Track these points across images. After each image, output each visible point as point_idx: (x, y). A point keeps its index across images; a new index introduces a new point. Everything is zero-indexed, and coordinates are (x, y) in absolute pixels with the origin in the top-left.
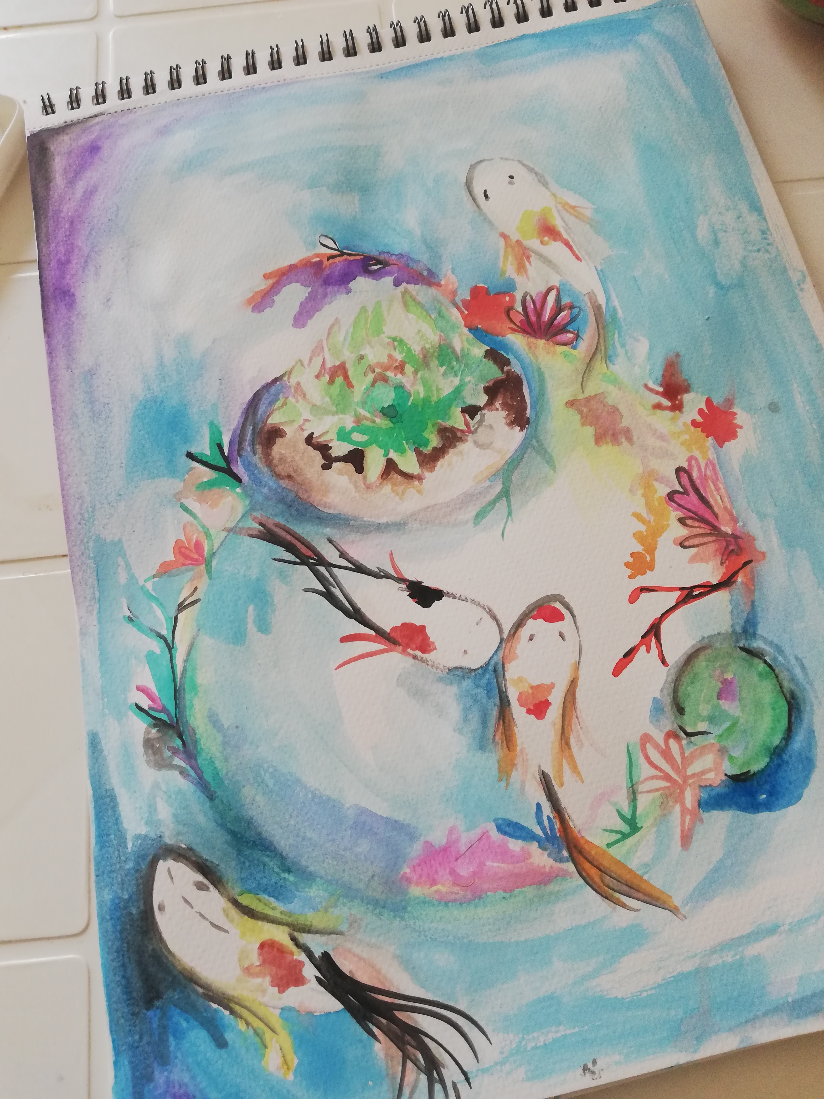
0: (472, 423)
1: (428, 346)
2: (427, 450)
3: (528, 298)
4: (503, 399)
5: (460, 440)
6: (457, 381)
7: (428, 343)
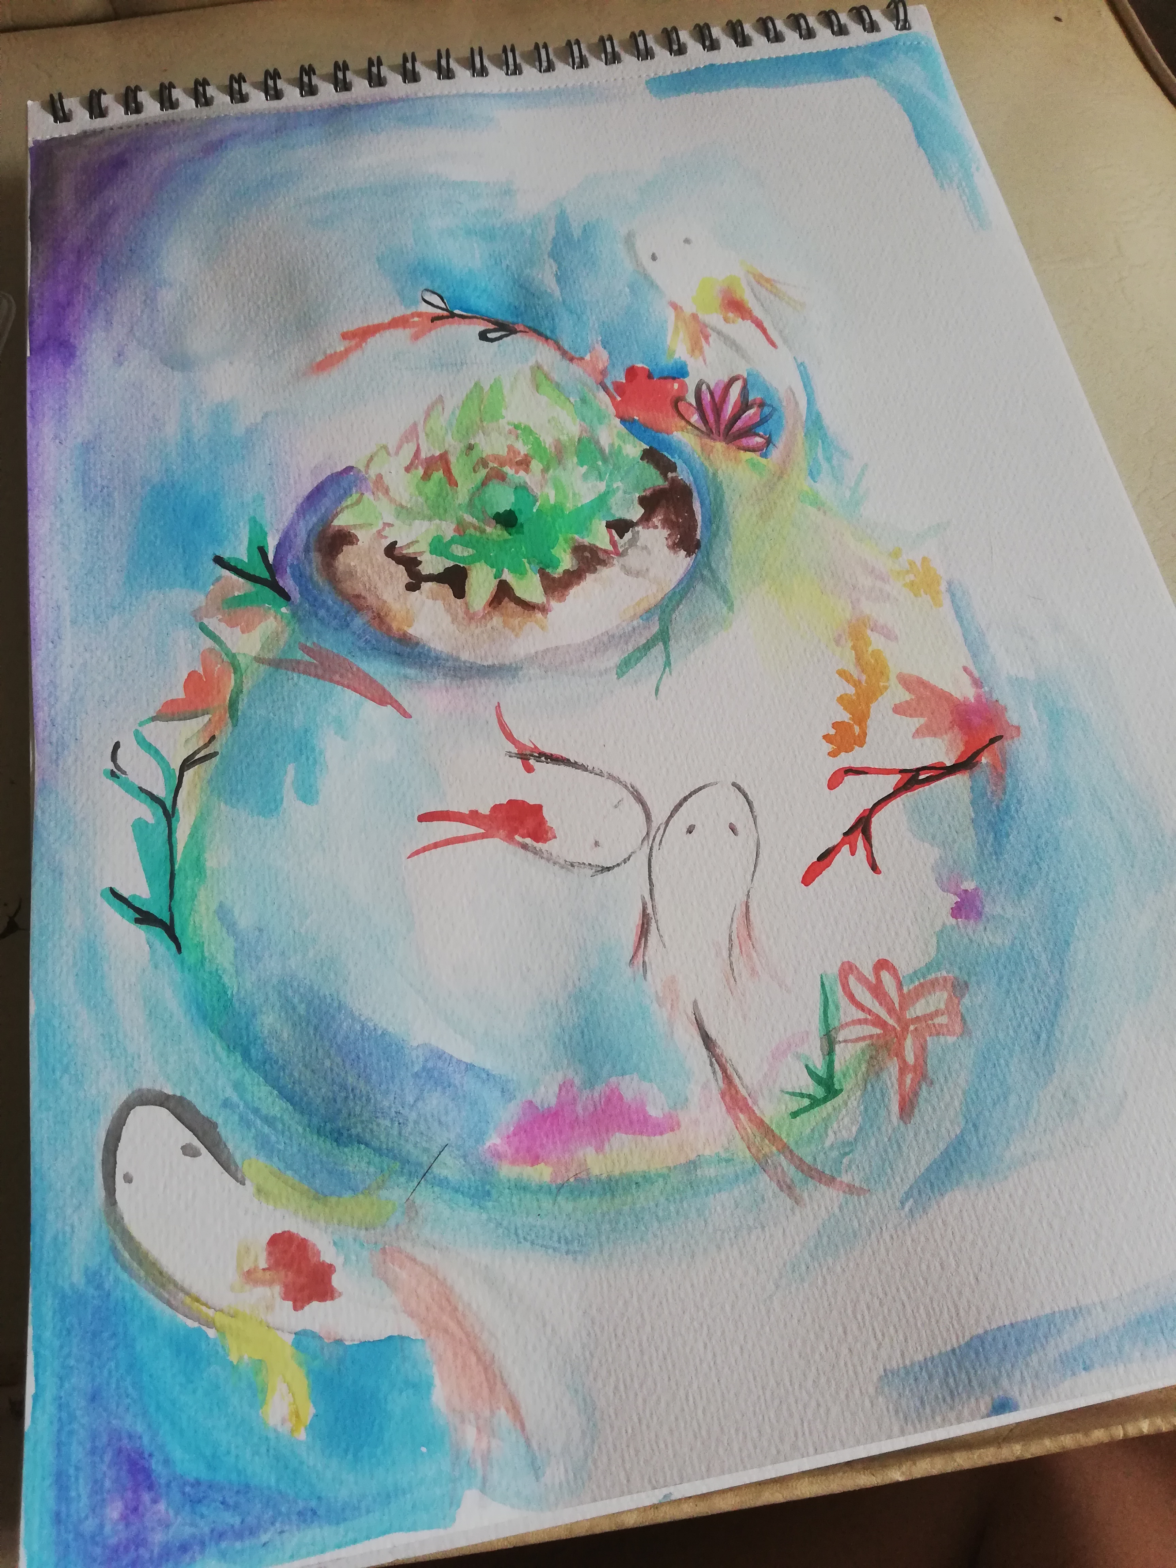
0: (621, 542)
1: (564, 438)
2: (557, 573)
3: (704, 387)
4: (665, 515)
5: (604, 563)
6: (602, 487)
7: (563, 434)
